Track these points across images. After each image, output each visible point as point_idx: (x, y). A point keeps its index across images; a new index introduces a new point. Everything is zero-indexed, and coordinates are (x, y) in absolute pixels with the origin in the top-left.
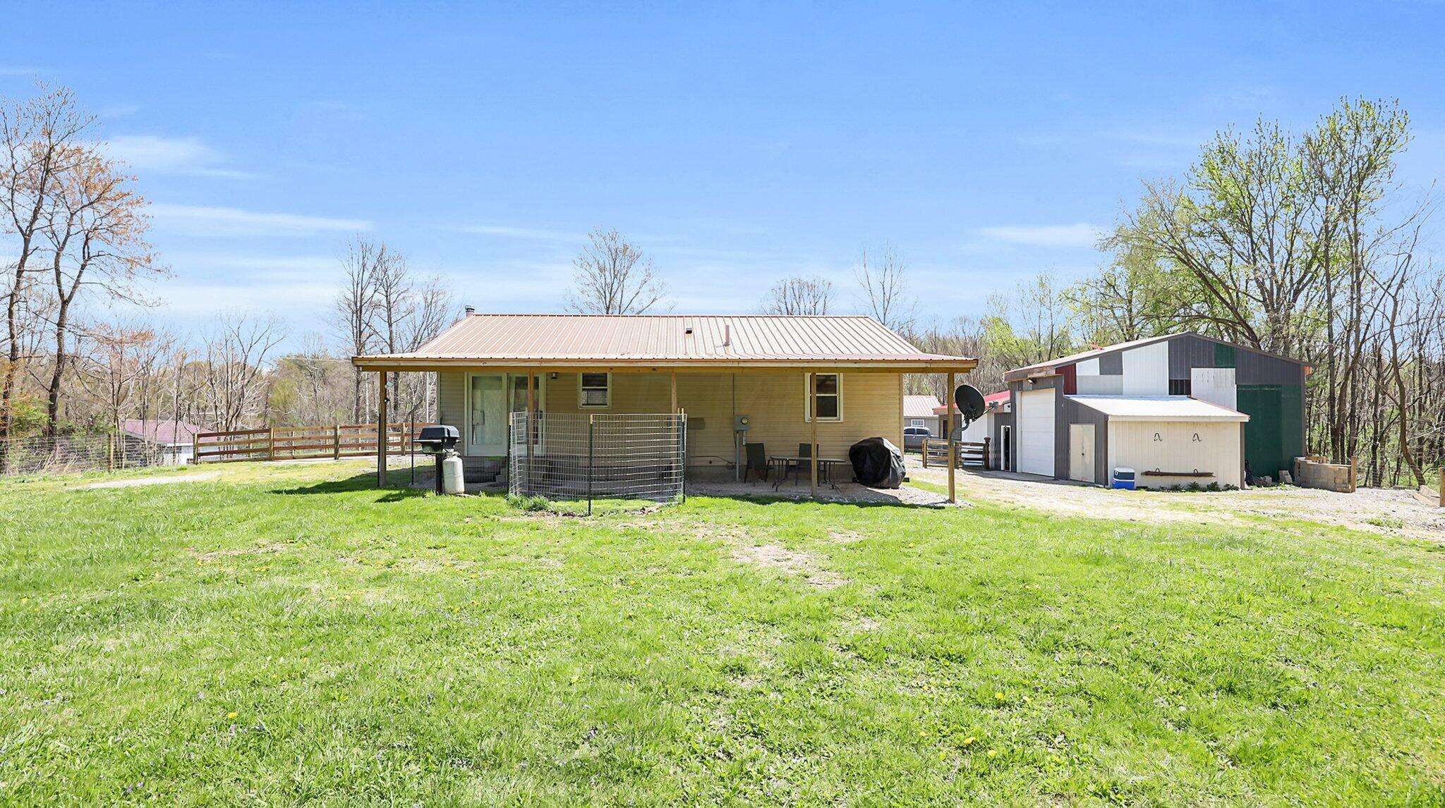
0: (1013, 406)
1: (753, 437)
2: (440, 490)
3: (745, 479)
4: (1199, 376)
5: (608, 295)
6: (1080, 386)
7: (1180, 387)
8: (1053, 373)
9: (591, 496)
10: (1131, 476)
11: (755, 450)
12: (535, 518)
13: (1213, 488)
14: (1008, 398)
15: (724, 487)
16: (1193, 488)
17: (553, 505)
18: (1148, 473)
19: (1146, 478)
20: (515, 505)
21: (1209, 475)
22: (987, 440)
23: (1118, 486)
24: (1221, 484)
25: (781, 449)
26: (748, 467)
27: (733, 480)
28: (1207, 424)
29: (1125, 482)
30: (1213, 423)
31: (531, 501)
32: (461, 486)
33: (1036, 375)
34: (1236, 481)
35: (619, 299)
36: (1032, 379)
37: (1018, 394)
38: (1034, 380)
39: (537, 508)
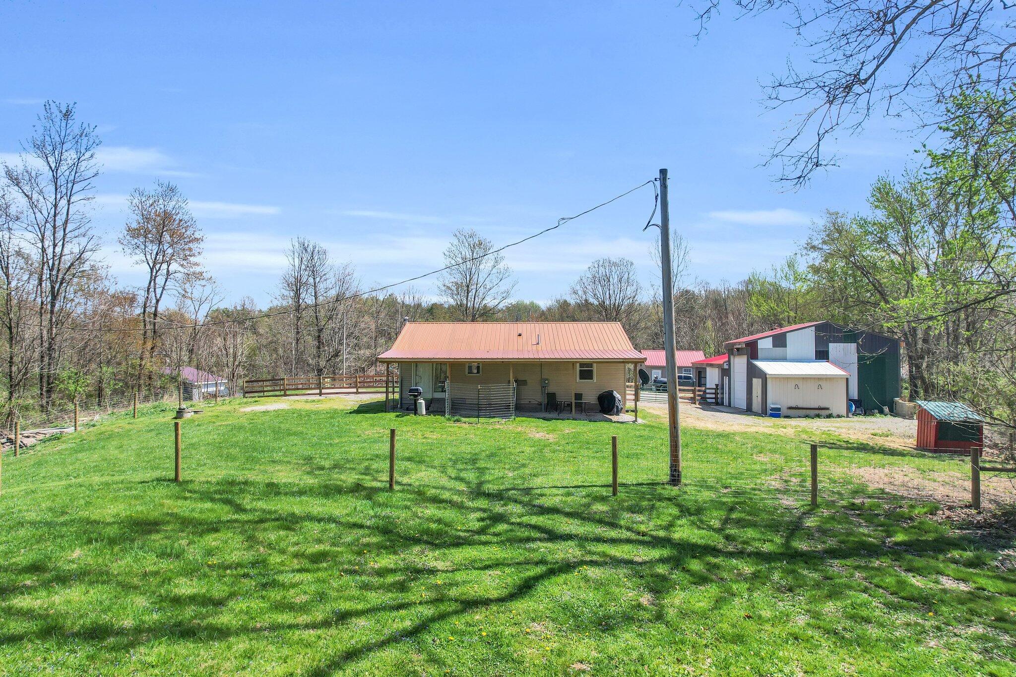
0: (729, 365)
1: (551, 389)
2: (415, 414)
3: (546, 410)
4: (834, 348)
5: (468, 277)
6: (760, 355)
7: (822, 355)
8: (744, 346)
9: (478, 417)
10: (779, 409)
11: (552, 396)
12: (458, 424)
13: (829, 416)
14: (727, 359)
15: (534, 414)
16: (818, 416)
17: (464, 419)
18: (790, 408)
19: (790, 411)
20: (449, 419)
21: (827, 409)
22: (717, 385)
23: (772, 416)
24: (835, 414)
25: (565, 395)
26: (548, 404)
27: (541, 411)
28: (826, 379)
29: (776, 413)
30: (830, 378)
31: (456, 418)
32: (424, 412)
33: (738, 346)
34: (843, 411)
35: (476, 280)
36: (737, 349)
37: (732, 357)
38: (738, 349)
39: (458, 421)
